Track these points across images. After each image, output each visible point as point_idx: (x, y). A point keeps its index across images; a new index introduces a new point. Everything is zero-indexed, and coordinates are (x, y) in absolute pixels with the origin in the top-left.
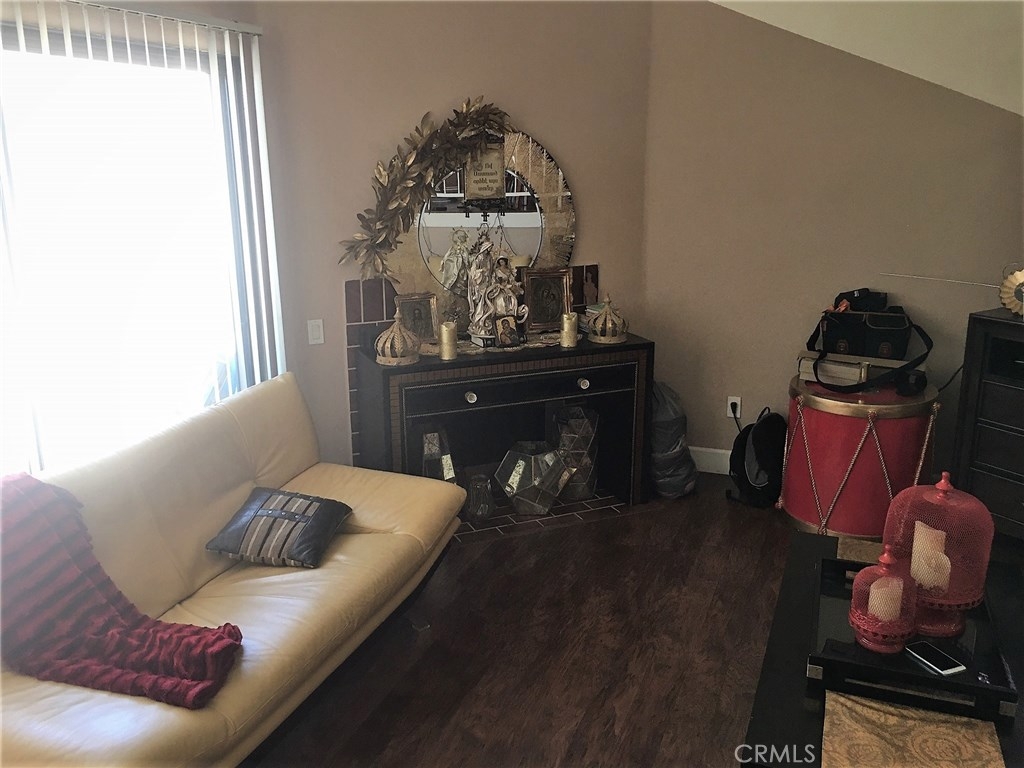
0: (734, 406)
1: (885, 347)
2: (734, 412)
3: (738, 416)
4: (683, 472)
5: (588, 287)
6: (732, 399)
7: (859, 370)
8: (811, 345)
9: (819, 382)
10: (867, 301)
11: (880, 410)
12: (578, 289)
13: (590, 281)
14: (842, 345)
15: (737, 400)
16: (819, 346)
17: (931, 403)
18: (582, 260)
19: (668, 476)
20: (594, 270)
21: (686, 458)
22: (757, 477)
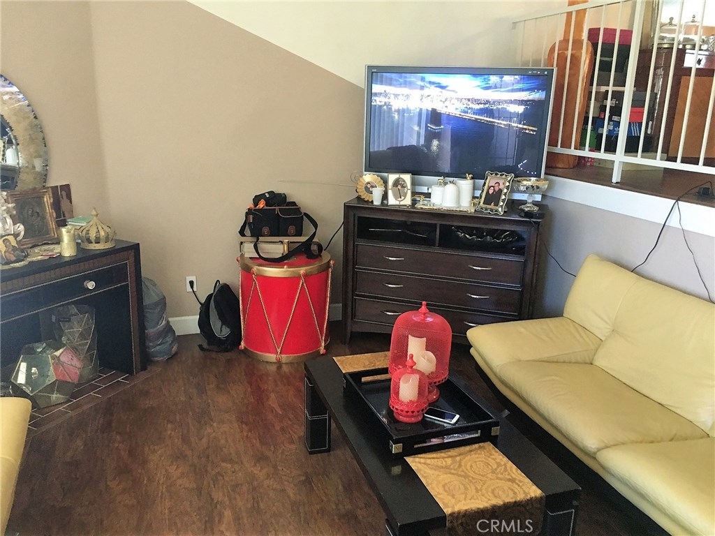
0: (191, 283)
1: (292, 229)
2: (192, 287)
3: (195, 290)
4: (169, 339)
5: (64, 204)
6: (189, 279)
7: (281, 246)
8: (242, 233)
9: (261, 257)
10: (275, 199)
11: (306, 270)
12: (57, 205)
13: (65, 197)
14: (266, 230)
15: (193, 279)
16: (247, 232)
17: (329, 262)
18: (55, 180)
19: (159, 345)
20: (67, 188)
21: (169, 329)
22: (221, 330)
